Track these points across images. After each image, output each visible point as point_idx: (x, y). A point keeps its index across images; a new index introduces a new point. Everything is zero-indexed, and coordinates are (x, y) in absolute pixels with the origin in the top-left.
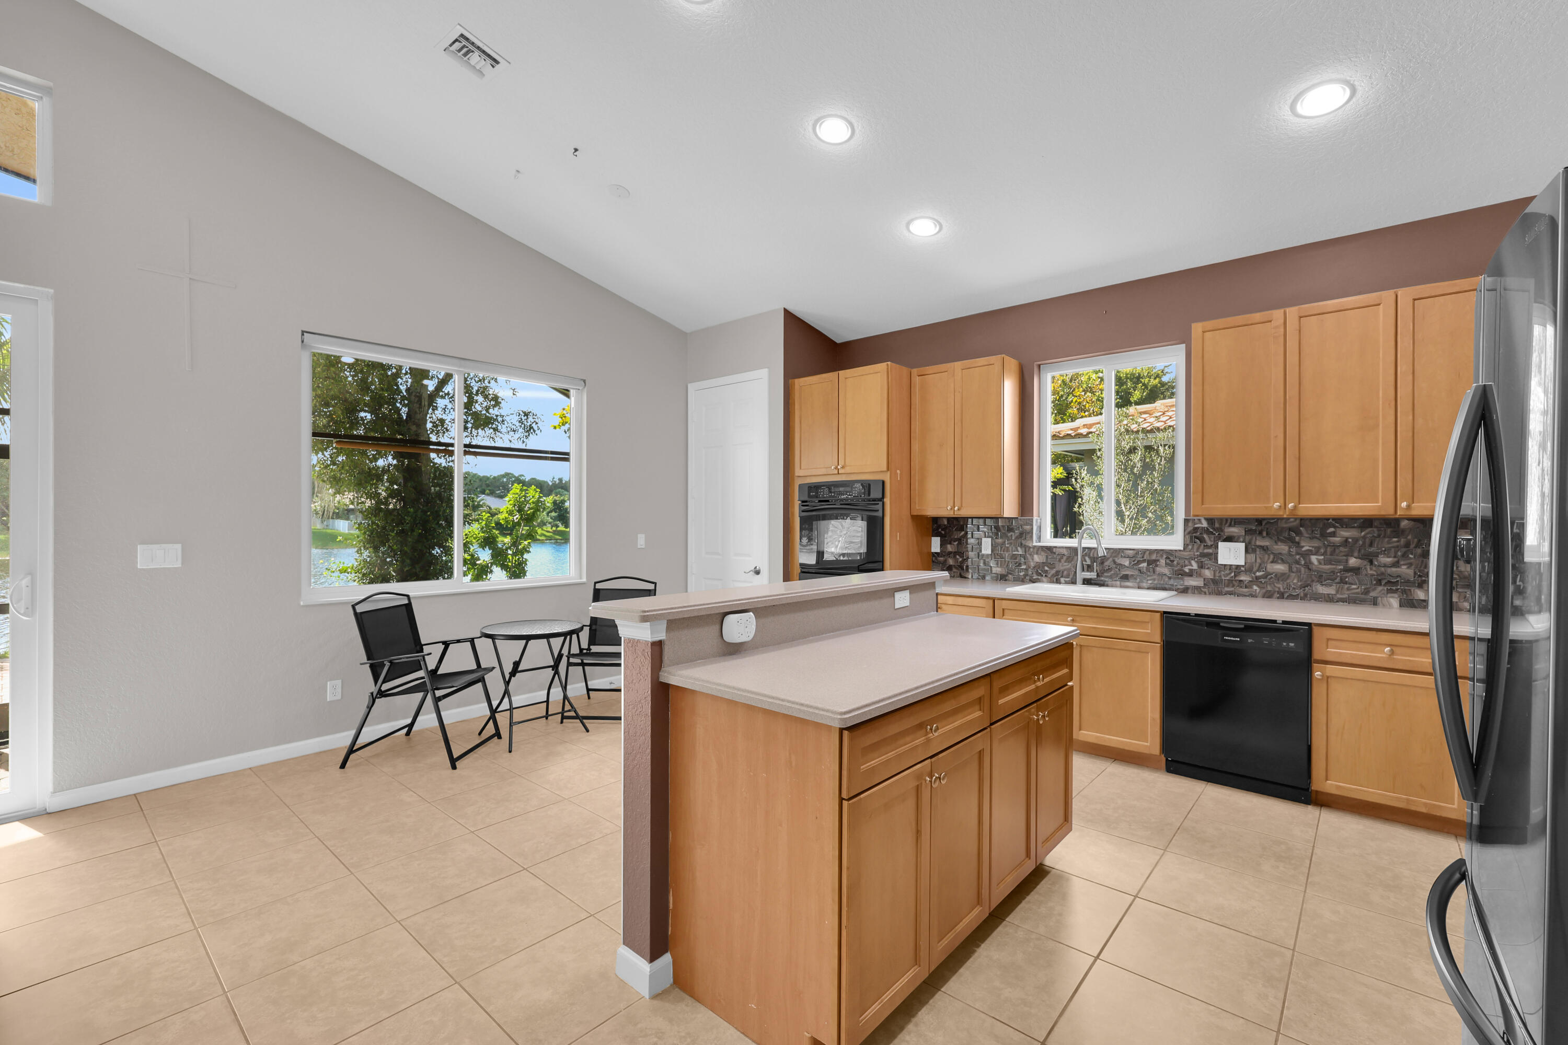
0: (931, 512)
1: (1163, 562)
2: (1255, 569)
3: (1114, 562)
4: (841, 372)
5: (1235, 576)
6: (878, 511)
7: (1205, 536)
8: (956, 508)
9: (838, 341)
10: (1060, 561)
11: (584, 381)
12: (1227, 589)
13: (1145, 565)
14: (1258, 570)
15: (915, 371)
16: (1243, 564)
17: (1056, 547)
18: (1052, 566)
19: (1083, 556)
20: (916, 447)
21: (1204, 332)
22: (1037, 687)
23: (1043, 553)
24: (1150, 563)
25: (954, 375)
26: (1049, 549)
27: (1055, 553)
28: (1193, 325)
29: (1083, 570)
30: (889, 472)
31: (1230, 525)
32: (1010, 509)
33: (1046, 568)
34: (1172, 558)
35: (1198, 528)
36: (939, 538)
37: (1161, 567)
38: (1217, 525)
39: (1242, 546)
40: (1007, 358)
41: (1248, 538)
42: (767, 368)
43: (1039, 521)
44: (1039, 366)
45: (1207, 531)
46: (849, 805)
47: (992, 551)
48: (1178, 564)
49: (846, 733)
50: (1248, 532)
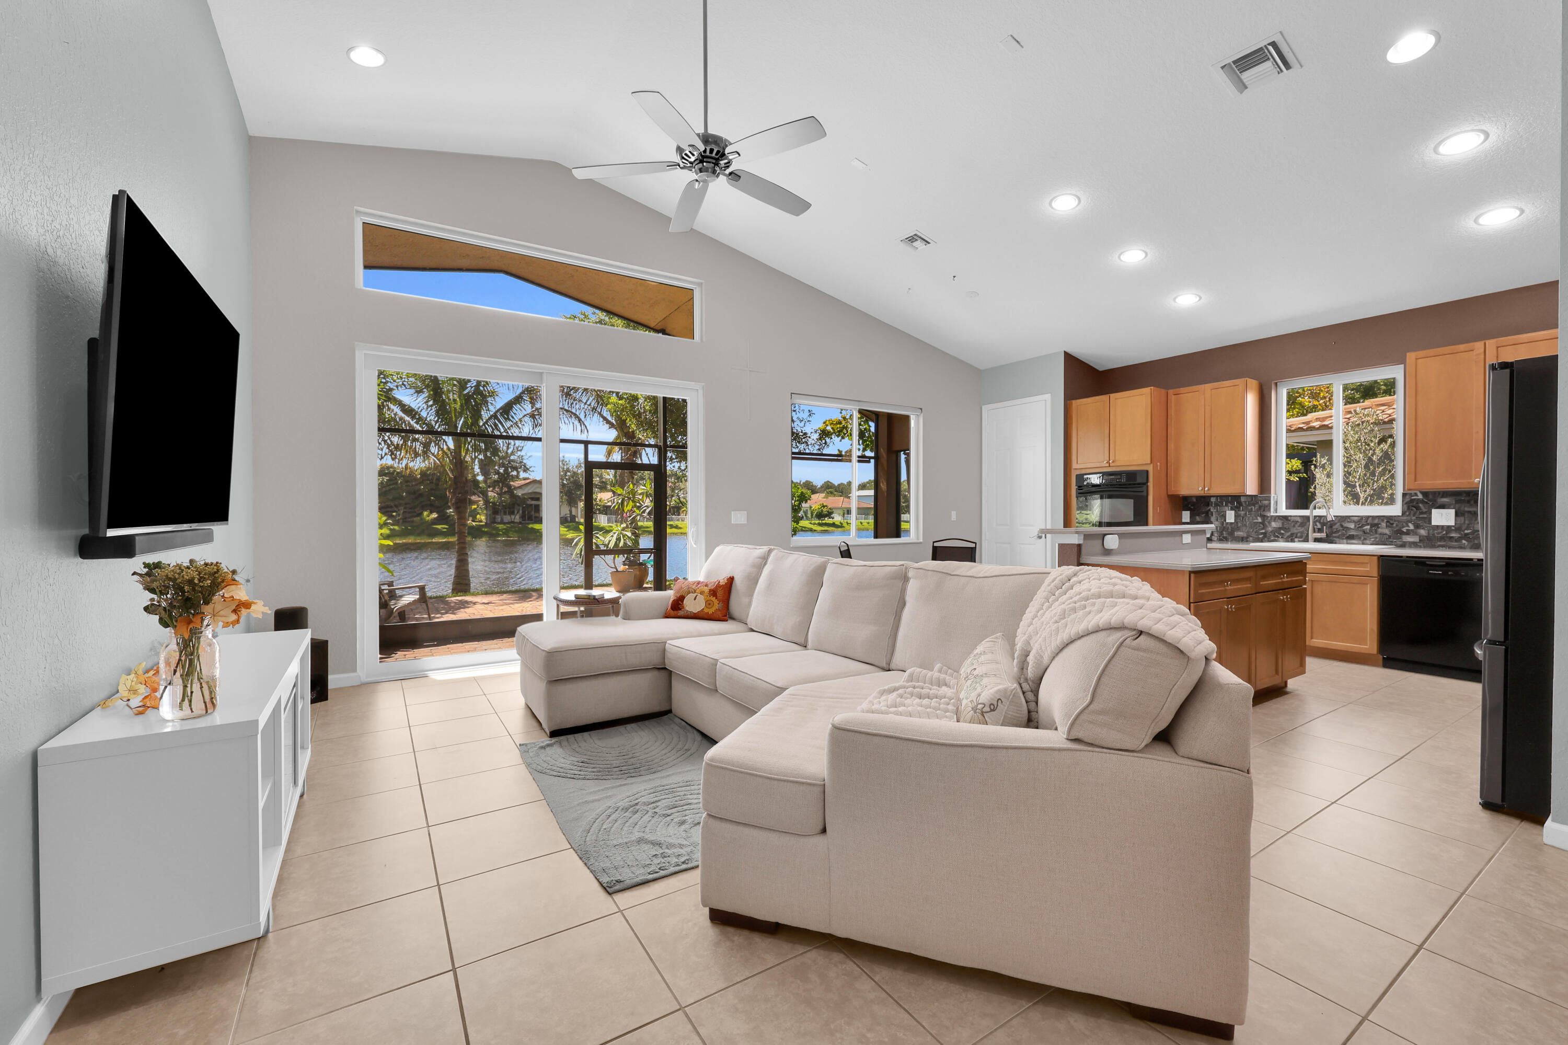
0: (1184, 491)
1: (1384, 524)
2: (1463, 529)
3: (1342, 526)
4: (1112, 395)
5: (1447, 533)
6: (1143, 492)
7: (1420, 505)
8: (1206, 489)
9: (1100, 370)
10: (1294, 526)
11: (921, 409)
12: (1439, 543)
13: (1368, 527)
14: (1467, 529)
15: (1171, 391)
16: (1454, 524)
17: (1291, 516)
18: (1287, 530)
19: (1315, 523)
20: (1171, 446)
21: (1417, 359)
22: (1283, 582)
23: (1279, 521)
24: (1372, 525)
25: (1204, 394)
26: (1285, 518)
27: (1290, 520)
28: (1408, 354)
29: (1314, 532)
30: (1152, 465)
31: (1443, 497)
32: (1251, 489)
33: (1282, 532)
34: (1392, 522)
35: (1415, 499)
36: (1189, 512)
37: (1382, 528)
38: (1431, 497)
39: (1452, 512)
40: (1249, 380)
41: (1457, 506)
42: (1051, 393)
43: (1276, 497)
44: (1276, 384)
45: (1422, 501)
46: (1195, 606)
47: (1235, 520)
48: (1397, 525)
49: (1192, 575)
50: (1457, 502)
